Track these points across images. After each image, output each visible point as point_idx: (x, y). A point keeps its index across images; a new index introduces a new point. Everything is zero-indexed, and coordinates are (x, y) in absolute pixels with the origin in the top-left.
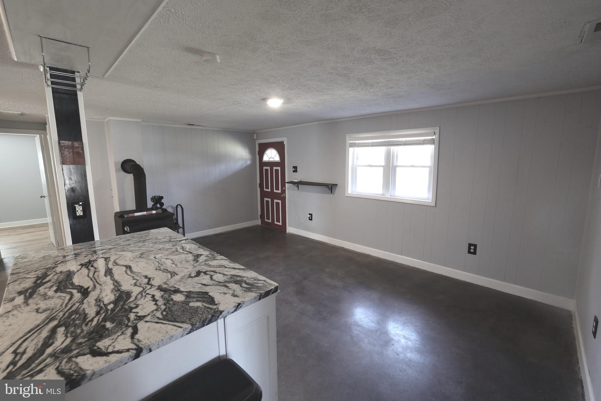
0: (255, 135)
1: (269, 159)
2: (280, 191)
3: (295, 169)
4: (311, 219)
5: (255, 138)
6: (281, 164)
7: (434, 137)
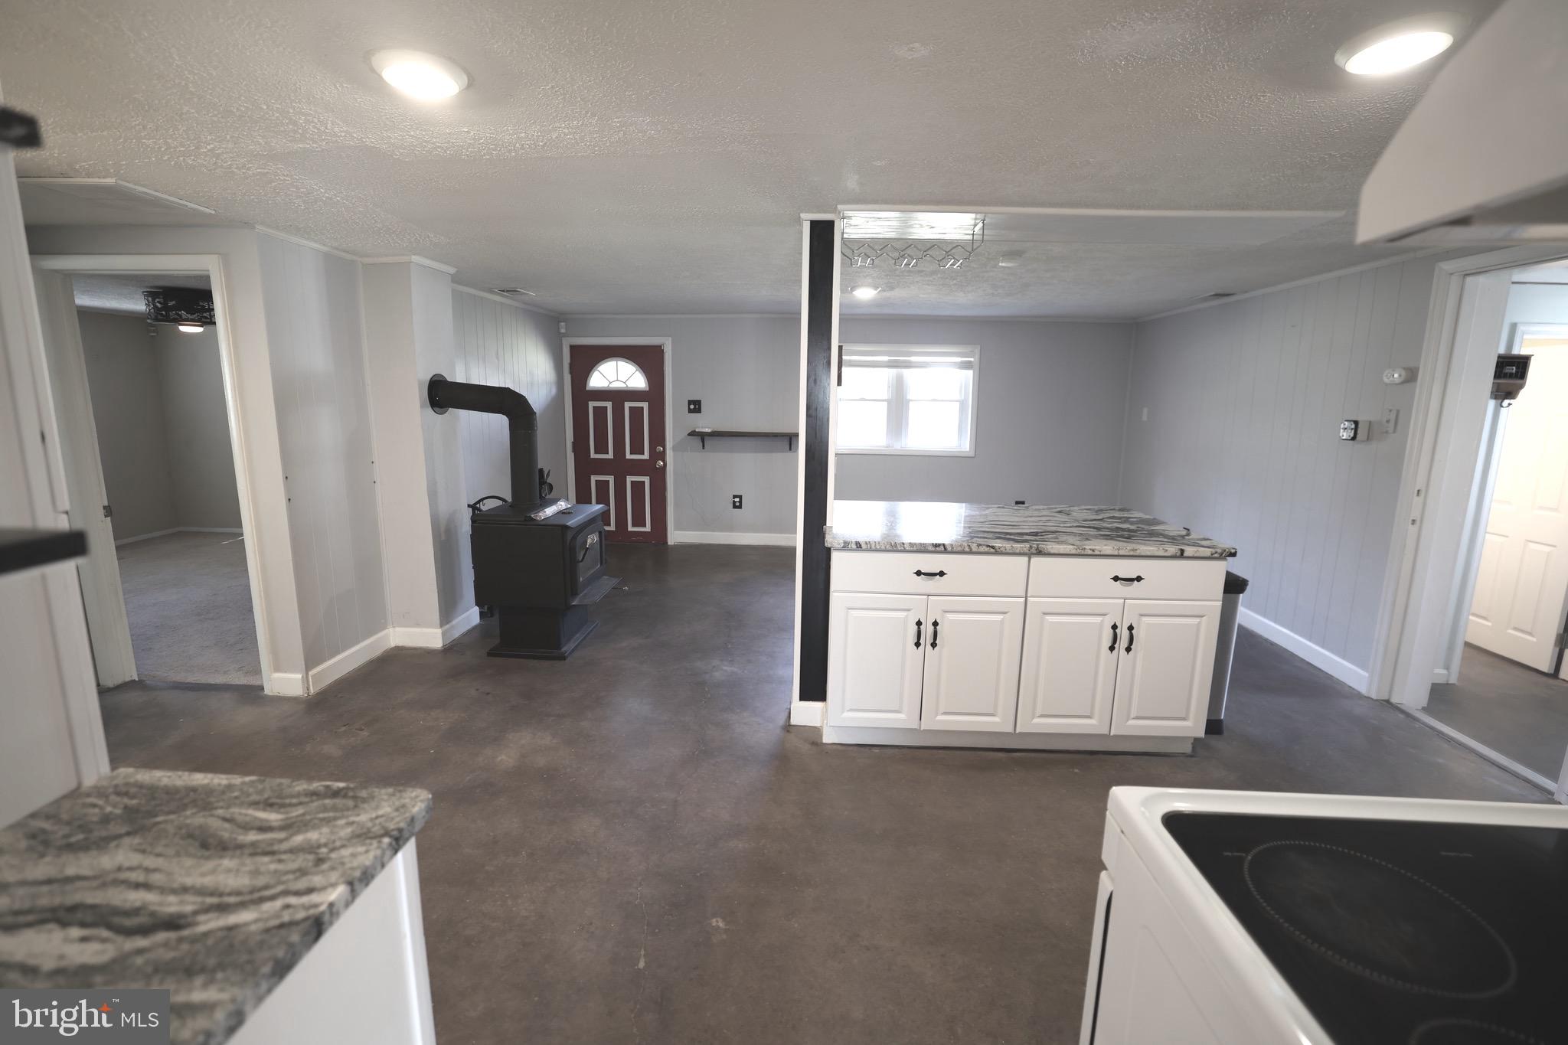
0: (563, 324)
1: (610, 383)
2: (646, 456)
3: (695, 407)
4: (738, 506)
5: (563, 331)
6: (655, 394)
7: (972, 359)
